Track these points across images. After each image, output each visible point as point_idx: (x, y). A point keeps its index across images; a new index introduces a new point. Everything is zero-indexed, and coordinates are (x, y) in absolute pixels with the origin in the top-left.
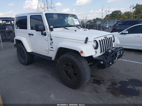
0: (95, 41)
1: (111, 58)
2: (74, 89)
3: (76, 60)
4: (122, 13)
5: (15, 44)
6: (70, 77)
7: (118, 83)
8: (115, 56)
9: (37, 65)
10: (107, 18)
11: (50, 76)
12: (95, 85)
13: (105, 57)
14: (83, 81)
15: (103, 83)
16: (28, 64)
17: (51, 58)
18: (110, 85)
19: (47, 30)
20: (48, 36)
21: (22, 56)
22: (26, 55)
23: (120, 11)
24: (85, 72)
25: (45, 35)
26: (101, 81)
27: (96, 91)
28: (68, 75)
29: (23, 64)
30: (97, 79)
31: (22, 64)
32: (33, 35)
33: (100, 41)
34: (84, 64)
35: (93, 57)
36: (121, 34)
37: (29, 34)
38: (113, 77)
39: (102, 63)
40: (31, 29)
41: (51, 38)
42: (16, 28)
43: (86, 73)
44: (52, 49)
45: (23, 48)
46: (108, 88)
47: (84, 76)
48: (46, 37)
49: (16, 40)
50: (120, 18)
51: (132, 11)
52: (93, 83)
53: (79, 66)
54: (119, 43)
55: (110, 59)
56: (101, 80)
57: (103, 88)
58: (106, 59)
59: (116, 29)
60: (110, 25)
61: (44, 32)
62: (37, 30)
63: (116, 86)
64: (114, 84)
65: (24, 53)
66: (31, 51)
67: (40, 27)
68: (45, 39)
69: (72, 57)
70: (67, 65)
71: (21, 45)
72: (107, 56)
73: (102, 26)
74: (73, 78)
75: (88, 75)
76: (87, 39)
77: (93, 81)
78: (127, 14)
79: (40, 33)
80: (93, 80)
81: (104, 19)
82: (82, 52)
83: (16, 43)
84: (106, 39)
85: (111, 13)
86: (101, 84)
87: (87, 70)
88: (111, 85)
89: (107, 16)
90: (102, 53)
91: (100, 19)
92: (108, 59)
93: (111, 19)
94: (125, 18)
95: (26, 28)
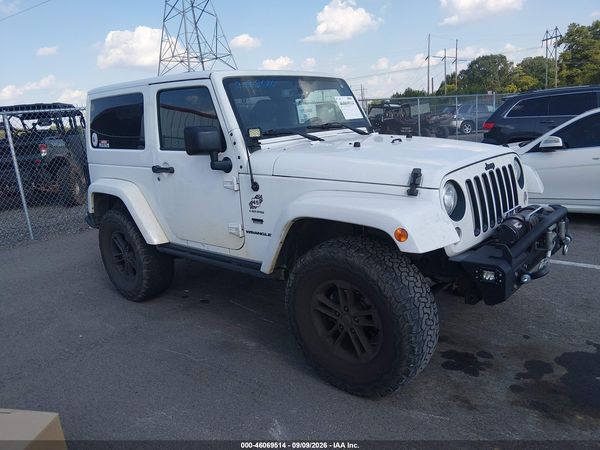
0: (451, 186)
1: (525, 255)
2: (368, 397)
3: (373, 272)
4: (512, 63)
5: (91, 211)
6: (347, 344)
7: (556, 365)
8: (539, 246)
9: (187, 297)
10: (449, 90)
11: (254, 344)
12: (457, 376)
13: (499, 253)
14: (409, 362)
15: (489, 365)
16: (149, 296)
17: (257, 265)
18: (519, 376)
19: (237, 148)
20: (241, 171)
21: (123, 262)
22: (142, 258)
23: (502, 58)
24: (419, 321)
25: (226, 167)
26: (481, 360)
27: (466, 401)
28: (335, 336)
29: (130, 296)
30: (459, 351)
31: (125, 296)
32: (170, 171)
33: (468, 182)
34: (412, 284)
35: (449, 253)
36: (532, 150)
37: (156, 169)
38: (526, 337)
39: (489, 276)
40: (163, 147)
41: (252, 180)
42: (95, 144)
43: (424, 326)
44: (257, 227)
45: (129, 227)
46: (514, 388)
47: (413, 339)
48: (233, 175)
49: (97, 196)
50: (504, 85)
51: (555, 53)
52: (446, 366)
53: (389, 295)
54: (540, 188)
55: (519, 259)
56: (479, 354)
57: (495, 388)
58: (508, 258)
59: (502, 131)
60: (468, 116)
61: (221, 156)
62: (194, 149)
63: (546, 377)
64: (537, 367)
65: (131, 249)
66: (165, 241)
67: (207, 137)
68: (229, 185)
69: (357, 259)
70: (331, 291)
71: (119, 216)
72: (510, 246)
73: (437, 122)
74: (363, 350)
75: (430, 332)
76: (416, 175)
77: (445, 360)
78: (533, 66)
79: (204, 160)
80: (444, 355)
81: (438, 93)
82: (403, 234)
83: (95, 208)
84: (491, 173)
85: (466, 68)
86: (481, 372)
87: (426, 310)
88: (526, 371)
89: (450, 79)
90: (482, 236)
91: (422, 94)
92: (514, 262)
93: (466, 93)
94: (527, 84)
95: (138, 142)
